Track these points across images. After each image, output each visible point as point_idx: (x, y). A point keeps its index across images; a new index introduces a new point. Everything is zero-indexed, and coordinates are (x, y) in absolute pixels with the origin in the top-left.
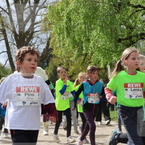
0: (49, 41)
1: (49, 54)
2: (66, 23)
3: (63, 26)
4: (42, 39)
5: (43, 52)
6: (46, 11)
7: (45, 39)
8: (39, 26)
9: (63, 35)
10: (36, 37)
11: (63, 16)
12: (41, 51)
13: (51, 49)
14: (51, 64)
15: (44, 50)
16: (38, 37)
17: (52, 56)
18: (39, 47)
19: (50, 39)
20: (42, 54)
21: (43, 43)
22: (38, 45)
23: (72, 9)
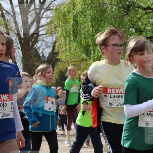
0: (55, 44)
1: (55, 58)
2: (73, 26)
3: (70, 29)
4: (48, 43)
5: (49, 56)
6: (52, 14)
7: (50, 43)
8: (44, 29)
9: (69, 39)
10: (41, 40)
11: (70, 18)
12: (47, 55)
13: (57, 53)
14: (57, 68)
15: (50, 54)
16: (43, 41)
17: (57, 60)
18: (44, 51)
19: (55, 42)
20: (47, 58)
21: (49, 47)
22: (43, 49)
23: (79, 11)
